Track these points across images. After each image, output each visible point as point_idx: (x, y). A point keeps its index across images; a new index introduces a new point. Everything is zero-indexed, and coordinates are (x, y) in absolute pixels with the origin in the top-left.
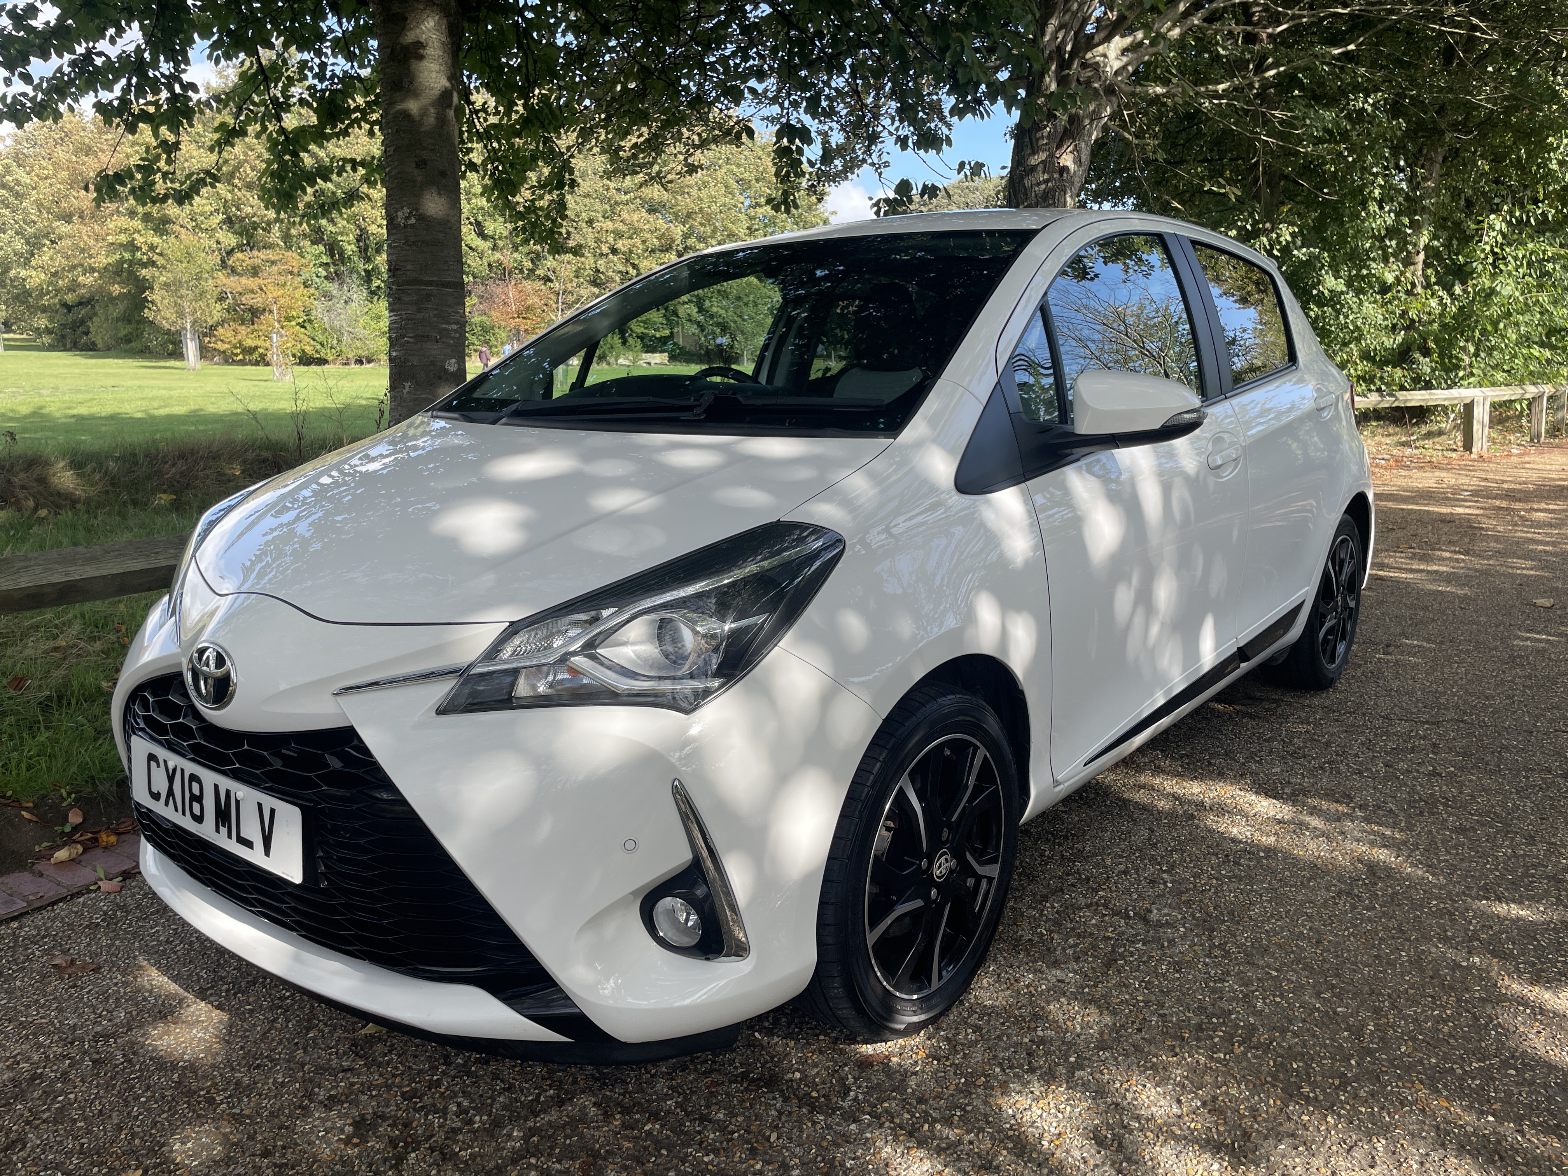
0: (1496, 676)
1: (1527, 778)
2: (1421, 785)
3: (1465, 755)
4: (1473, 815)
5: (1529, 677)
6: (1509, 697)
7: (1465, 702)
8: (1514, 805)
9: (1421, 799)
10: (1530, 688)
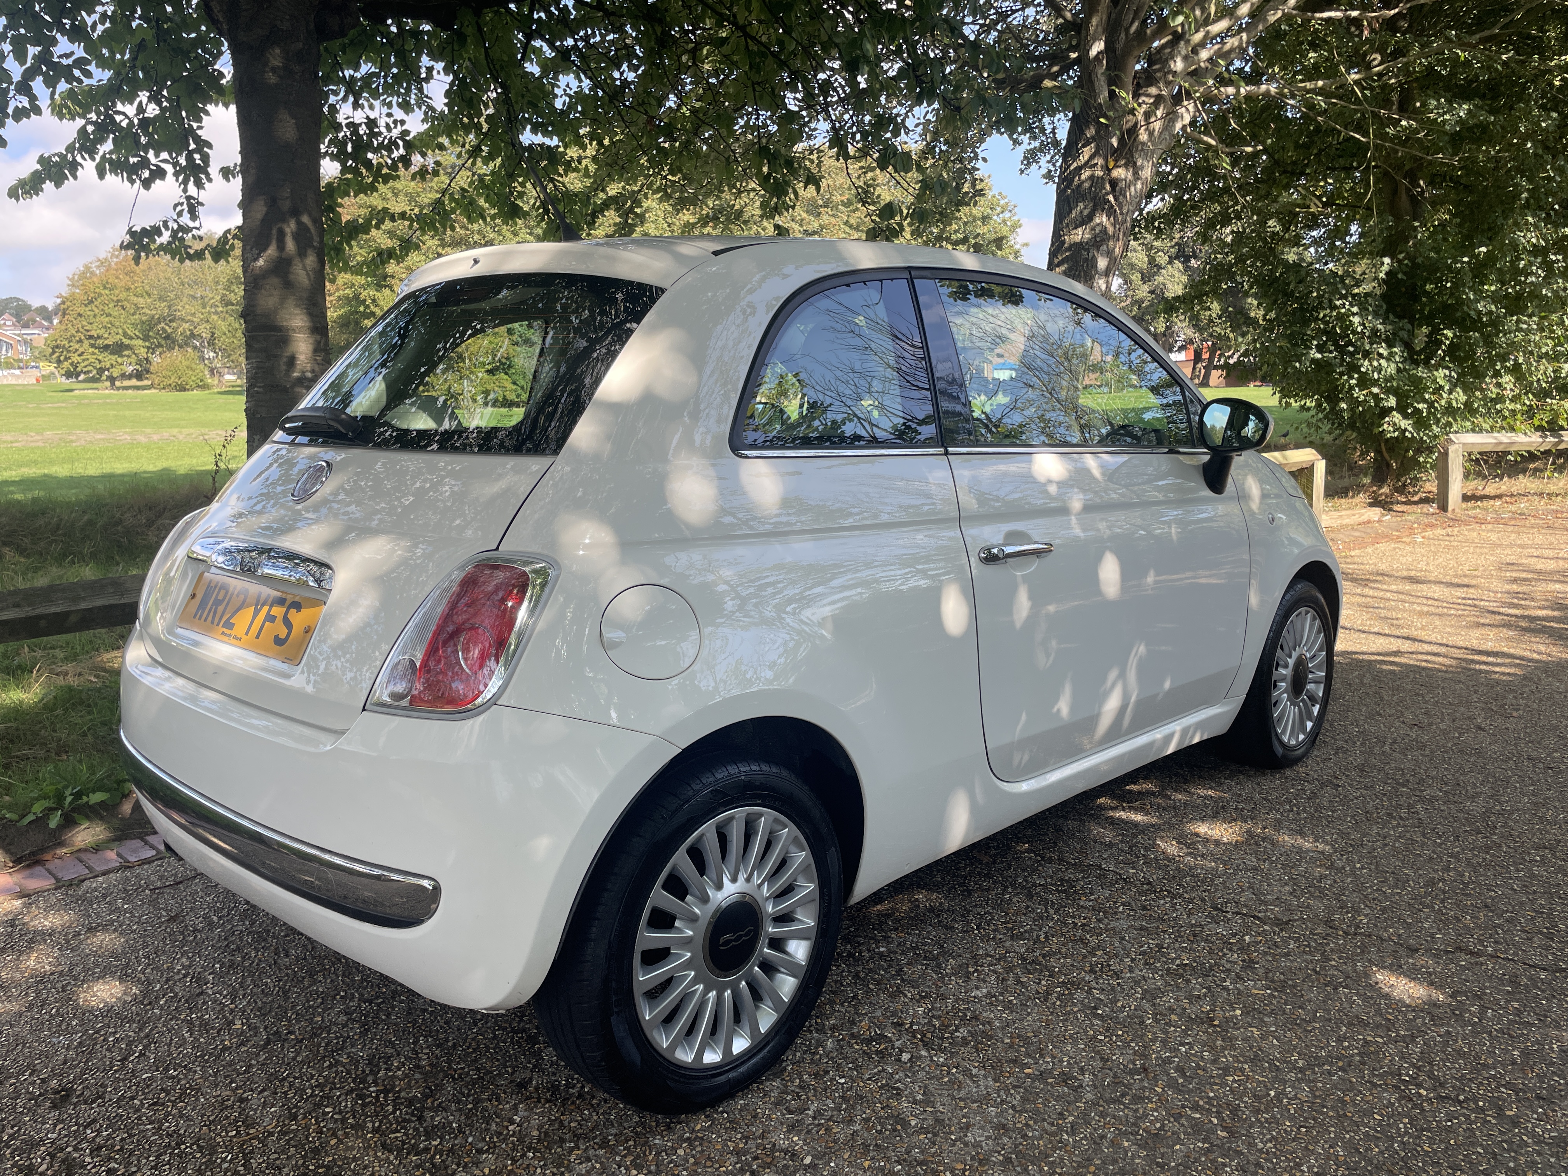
0: (1440, 845)
1: (1340, 1040)
2: (1164, 1042)
3: (1281, 987)
4: (1196, 1108)
5: (1487, 849)
6: (1432, 883)
7: (1359, 888)
8: (1277, 1095)
9: (1144, 1069)
10: (1474, 868)
